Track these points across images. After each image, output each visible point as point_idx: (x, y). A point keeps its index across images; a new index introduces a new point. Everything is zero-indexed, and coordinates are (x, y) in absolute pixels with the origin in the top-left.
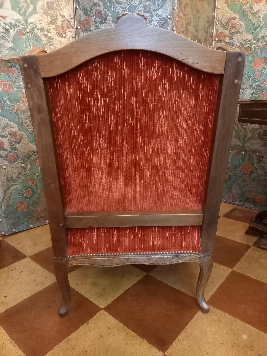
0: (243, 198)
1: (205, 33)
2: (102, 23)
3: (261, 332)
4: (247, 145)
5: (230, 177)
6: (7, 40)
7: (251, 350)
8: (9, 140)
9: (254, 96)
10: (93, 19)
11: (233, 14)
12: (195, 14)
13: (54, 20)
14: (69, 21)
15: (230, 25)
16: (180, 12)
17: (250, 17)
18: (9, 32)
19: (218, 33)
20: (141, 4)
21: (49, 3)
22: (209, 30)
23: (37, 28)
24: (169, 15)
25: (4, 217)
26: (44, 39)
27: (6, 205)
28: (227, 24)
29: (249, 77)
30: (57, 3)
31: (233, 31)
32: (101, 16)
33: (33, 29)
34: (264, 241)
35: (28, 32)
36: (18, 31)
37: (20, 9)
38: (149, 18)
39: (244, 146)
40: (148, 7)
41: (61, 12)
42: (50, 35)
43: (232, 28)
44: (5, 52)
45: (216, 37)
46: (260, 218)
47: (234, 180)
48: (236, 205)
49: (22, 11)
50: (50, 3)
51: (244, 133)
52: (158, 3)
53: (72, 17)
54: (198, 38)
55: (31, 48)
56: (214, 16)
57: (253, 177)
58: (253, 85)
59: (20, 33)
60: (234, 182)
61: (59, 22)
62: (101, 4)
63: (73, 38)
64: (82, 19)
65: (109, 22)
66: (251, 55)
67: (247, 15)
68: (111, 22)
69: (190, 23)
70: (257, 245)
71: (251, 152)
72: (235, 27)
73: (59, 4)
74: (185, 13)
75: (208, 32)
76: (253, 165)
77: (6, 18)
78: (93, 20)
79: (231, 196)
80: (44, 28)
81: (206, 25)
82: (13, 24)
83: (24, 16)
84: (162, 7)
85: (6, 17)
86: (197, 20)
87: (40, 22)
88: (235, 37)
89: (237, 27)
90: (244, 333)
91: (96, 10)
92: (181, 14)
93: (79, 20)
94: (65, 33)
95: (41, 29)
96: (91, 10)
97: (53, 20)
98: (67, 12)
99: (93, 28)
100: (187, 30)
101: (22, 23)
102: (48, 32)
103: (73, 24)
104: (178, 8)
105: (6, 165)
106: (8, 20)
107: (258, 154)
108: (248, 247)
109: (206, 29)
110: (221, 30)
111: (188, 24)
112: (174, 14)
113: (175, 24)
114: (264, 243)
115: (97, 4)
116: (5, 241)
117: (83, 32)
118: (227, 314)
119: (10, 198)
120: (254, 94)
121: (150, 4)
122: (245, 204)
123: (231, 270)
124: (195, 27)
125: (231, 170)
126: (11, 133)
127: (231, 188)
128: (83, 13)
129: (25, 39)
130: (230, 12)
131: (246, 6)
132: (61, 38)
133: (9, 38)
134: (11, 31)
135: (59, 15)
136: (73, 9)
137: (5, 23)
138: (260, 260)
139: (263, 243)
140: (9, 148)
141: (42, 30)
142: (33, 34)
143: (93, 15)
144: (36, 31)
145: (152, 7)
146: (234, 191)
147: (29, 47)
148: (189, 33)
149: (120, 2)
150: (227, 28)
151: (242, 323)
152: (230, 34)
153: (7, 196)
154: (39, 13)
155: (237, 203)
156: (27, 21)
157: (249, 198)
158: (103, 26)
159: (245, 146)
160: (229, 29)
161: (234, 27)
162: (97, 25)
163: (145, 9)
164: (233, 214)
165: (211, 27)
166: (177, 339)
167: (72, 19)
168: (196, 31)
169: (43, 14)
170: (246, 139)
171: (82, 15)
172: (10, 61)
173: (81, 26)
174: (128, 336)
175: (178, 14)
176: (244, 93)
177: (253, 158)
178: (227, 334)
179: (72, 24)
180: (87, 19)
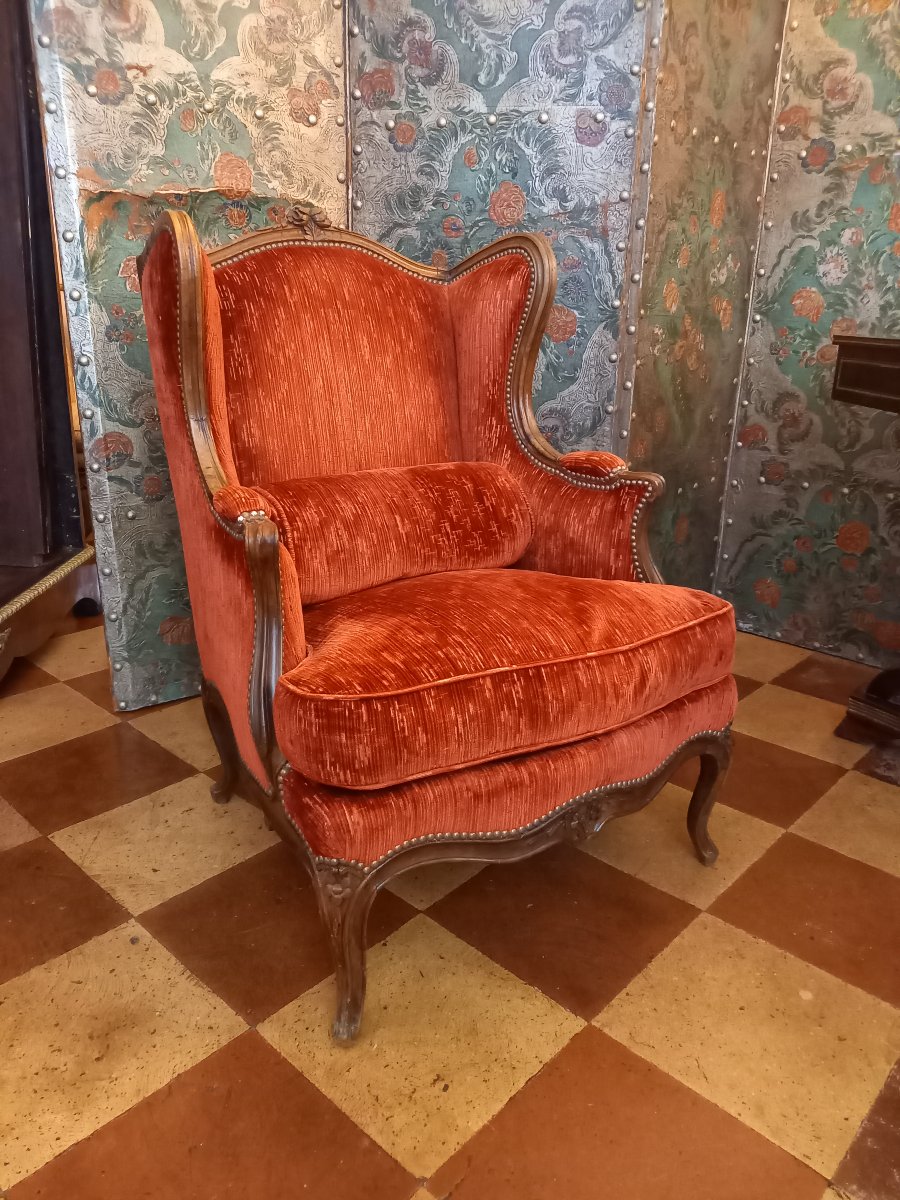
0: (839, 629)
1: (746, 108)
2: (428, 81)
3: (849, 986)
4: (860, 465)
5: (800, 564)
6: (149, 135)
7: (820, 1026)
8: (145, 435)
9: (890, 313)
10: (402, 68)
11: (837, 49)
12: (716, 53)
13: (285, 71)
14: (328, 76)
15: (826, 85)
16: (671, 52)
17: (890, 61)
18: (156, 112)
19: (787, 108)
20: (552, 26)
21: (273, 21)
22: (759, 101)
23: (235, 97)
24: (636, 63)
25: (125, 659)
26: (254, 130)
27: (133, 623)
28: (816, 79)
29: (877, 255)
30: (296, 20)
31: (834, 104)
32: (427, 60)
33: (224, 100)
34: (887, 756)
35: (209, 111)
36: (182, 108)
37: (189, 42)
38: (574, 70)
39: (849, 471)
40: (572, 35)
41: (306, 47)
42: (271, 118)
43: (832, 93)
44: (142, 173)
45: (780, 121)
46: (880, 689)
47: (814, 574)
48: (815, 649)
49: (196, 49)
50: (277, 21)
51: (852, 429)
52: (605, 26)
53: (338, 60)
54: (723, 126)
55: (217, 160)
56: (778, 53)
57: (874, 567)
58: (890, 279)
59: (188, 114)
60: (813, 579)
61: (299, 79)
62: (429, 22)
63: (340, 125)
64: (368, 69)
65: (449, 78)
66: (887, 185)
67: (881, 55)
68: (457, 80)
69: (700, 83)
70: (865, 767)
71: (871, 489)
72: (843, 92)
73: (303, 21)
74: (686, 54)
75: (757, 104)
76: (874, 528)
77: (148, 72)
78: (403, 72)
79: (800, 621)
80: (255, 98)
81: (751, 86)
82: (168, 87)
83: (197, 63)
84: (615, 37)
85: (151, 67)
86: (723, 72)
87: (246, 78)
88: (842, 124)
89: (850, 91)
90: (805, 987)
91: (412, 43)
92: (673, 59)
93: (360, 69)
94: (317, 113)
95: (246, 101)
96: (398, 42)
97: (281, 73)
98: (325, 47)
99: (400, 96)
100: (688, 108)
101: (193, 84)
102: (267, 108)
103: (339, 82)
104: (665, 42)
105: (137, 508)
106: (155, 77)
107: (891, 496)
108: (840, 772)
109: (749, 96)
110: (796, 98)
111: (693, 88)
112: (651, 59)
113: (652, 90)
114: (888, 764)
115: (417, 22)
116: (130, 727)
117: (369, 109)
118: (762, 941)
119: (143, 603)
120: (891, 308)
121: (580, 28)
122: (842, 648)
123: (783, 831)
124: (715, 94)
125: (804, 543)
126: (153, 414)
127: (800, 599)
128: (373, 50)
129: (199, 131)
130: (828, 40)
131: (881, 25)
132: (303, 129)
133: (155, 130)
134: (161, 110)
135: (300, 57)
136: (341, 37)
137: (144, 87)
138: (869, 808)
139: (884, 763)
140: (147, 460)
141: (250, 102)
142: (225, 115)
143: (404, 57)
144: (232, 107)
145: (584, 38)
146: (811, 606)
147: (211, 155)
148: (694, 117)
149: (490, 18)
150: (817, 94)
151: (800, 964)
152: (826, 112)
153: (138, 596)
154: (242, 54)
155: (817, 645)
156: (208, 77)
157: (855, 631)
158: (432, 92)
159: (852, 468)
160: (822, 98)
161: (838, 90)
162: (412, 87)
163: (562, 44)
164: (804, 676)
165: (767, 91)
166: (624, 991)
167: (338, 66)
168: (718, 106)
169: (253, 55)
170: (858, 447)
171: (368, 54)
172: (156, 200)
173: (365, 89)
174: (492, 977)
175: (665, 59)
176: (860, 304)
177: (875, 508)
178: (758, 987)
179: (336, 83)
180: (384, 67)
